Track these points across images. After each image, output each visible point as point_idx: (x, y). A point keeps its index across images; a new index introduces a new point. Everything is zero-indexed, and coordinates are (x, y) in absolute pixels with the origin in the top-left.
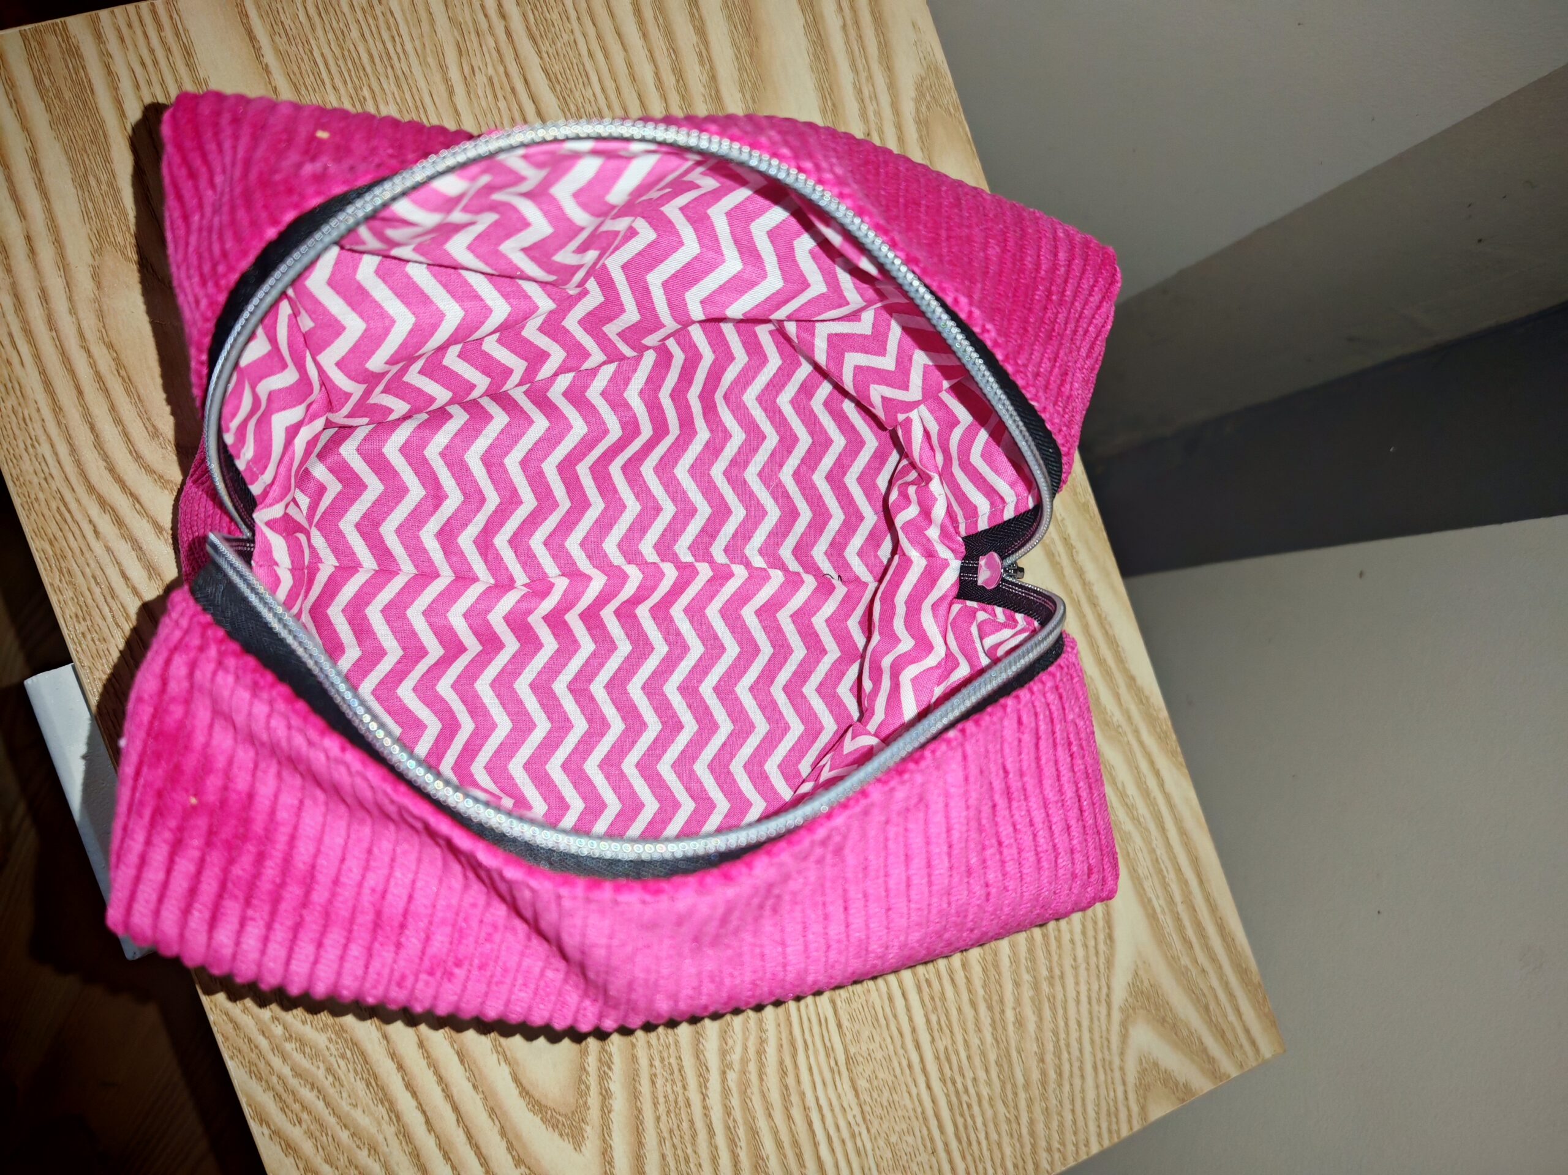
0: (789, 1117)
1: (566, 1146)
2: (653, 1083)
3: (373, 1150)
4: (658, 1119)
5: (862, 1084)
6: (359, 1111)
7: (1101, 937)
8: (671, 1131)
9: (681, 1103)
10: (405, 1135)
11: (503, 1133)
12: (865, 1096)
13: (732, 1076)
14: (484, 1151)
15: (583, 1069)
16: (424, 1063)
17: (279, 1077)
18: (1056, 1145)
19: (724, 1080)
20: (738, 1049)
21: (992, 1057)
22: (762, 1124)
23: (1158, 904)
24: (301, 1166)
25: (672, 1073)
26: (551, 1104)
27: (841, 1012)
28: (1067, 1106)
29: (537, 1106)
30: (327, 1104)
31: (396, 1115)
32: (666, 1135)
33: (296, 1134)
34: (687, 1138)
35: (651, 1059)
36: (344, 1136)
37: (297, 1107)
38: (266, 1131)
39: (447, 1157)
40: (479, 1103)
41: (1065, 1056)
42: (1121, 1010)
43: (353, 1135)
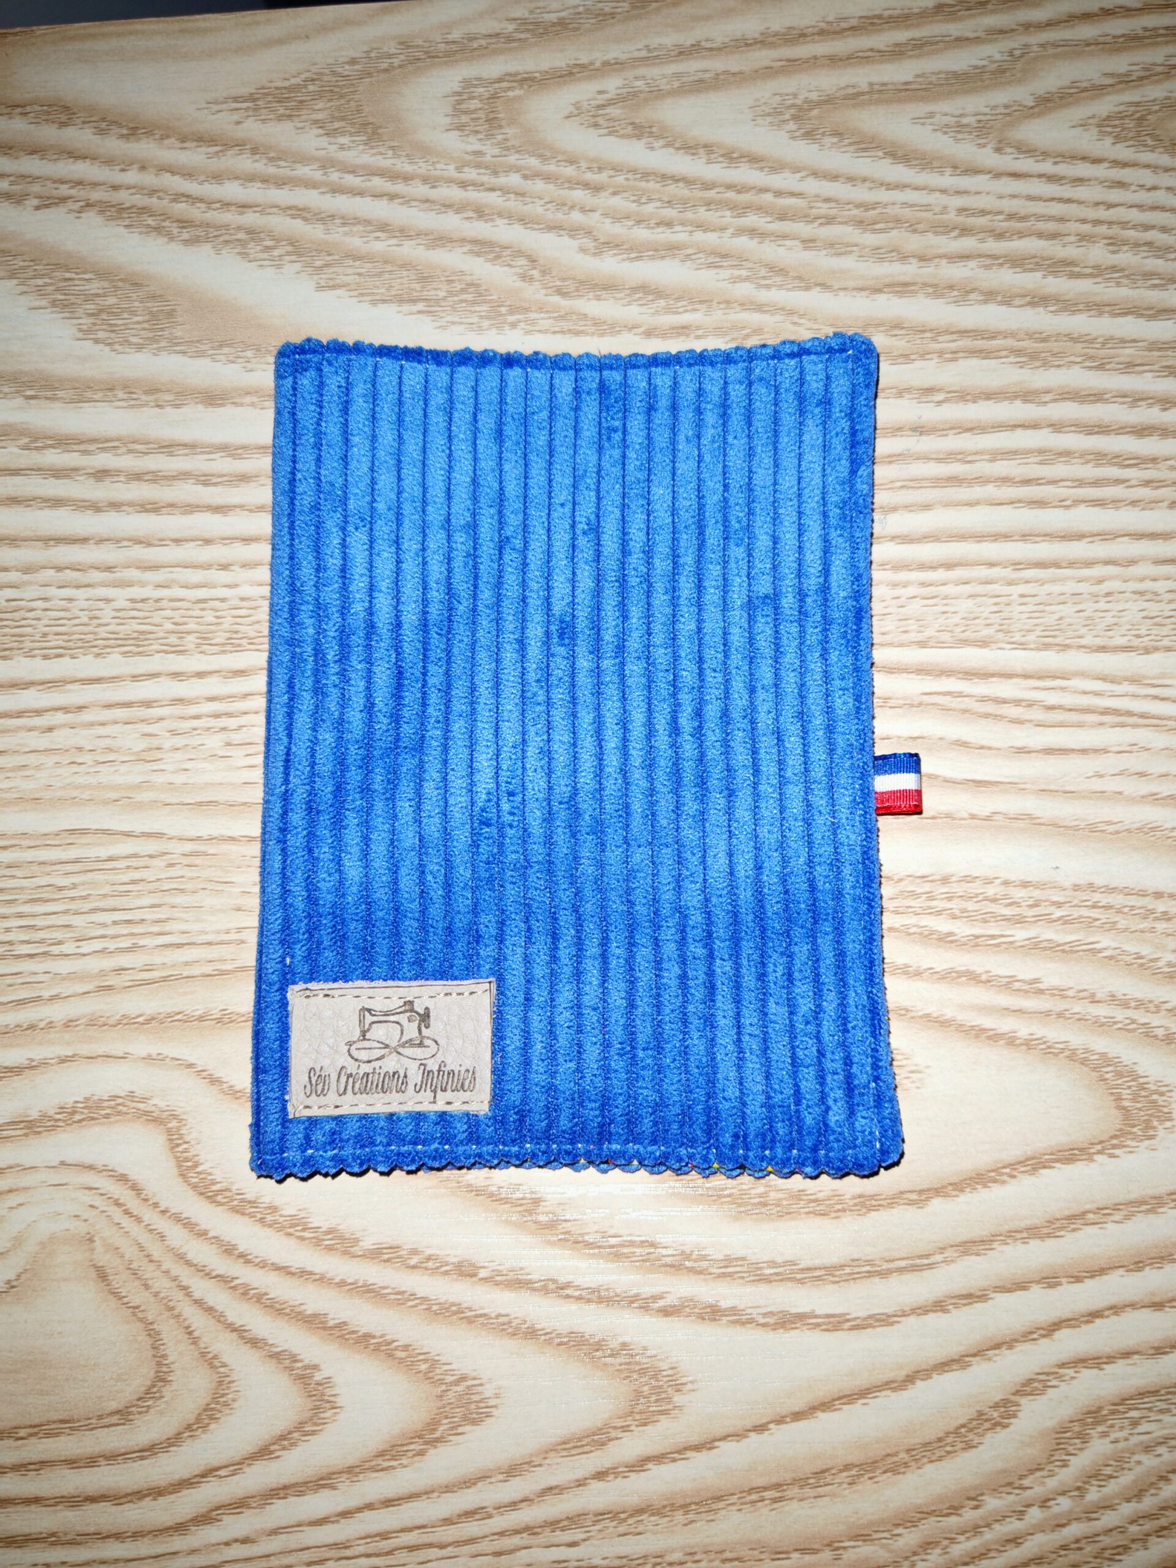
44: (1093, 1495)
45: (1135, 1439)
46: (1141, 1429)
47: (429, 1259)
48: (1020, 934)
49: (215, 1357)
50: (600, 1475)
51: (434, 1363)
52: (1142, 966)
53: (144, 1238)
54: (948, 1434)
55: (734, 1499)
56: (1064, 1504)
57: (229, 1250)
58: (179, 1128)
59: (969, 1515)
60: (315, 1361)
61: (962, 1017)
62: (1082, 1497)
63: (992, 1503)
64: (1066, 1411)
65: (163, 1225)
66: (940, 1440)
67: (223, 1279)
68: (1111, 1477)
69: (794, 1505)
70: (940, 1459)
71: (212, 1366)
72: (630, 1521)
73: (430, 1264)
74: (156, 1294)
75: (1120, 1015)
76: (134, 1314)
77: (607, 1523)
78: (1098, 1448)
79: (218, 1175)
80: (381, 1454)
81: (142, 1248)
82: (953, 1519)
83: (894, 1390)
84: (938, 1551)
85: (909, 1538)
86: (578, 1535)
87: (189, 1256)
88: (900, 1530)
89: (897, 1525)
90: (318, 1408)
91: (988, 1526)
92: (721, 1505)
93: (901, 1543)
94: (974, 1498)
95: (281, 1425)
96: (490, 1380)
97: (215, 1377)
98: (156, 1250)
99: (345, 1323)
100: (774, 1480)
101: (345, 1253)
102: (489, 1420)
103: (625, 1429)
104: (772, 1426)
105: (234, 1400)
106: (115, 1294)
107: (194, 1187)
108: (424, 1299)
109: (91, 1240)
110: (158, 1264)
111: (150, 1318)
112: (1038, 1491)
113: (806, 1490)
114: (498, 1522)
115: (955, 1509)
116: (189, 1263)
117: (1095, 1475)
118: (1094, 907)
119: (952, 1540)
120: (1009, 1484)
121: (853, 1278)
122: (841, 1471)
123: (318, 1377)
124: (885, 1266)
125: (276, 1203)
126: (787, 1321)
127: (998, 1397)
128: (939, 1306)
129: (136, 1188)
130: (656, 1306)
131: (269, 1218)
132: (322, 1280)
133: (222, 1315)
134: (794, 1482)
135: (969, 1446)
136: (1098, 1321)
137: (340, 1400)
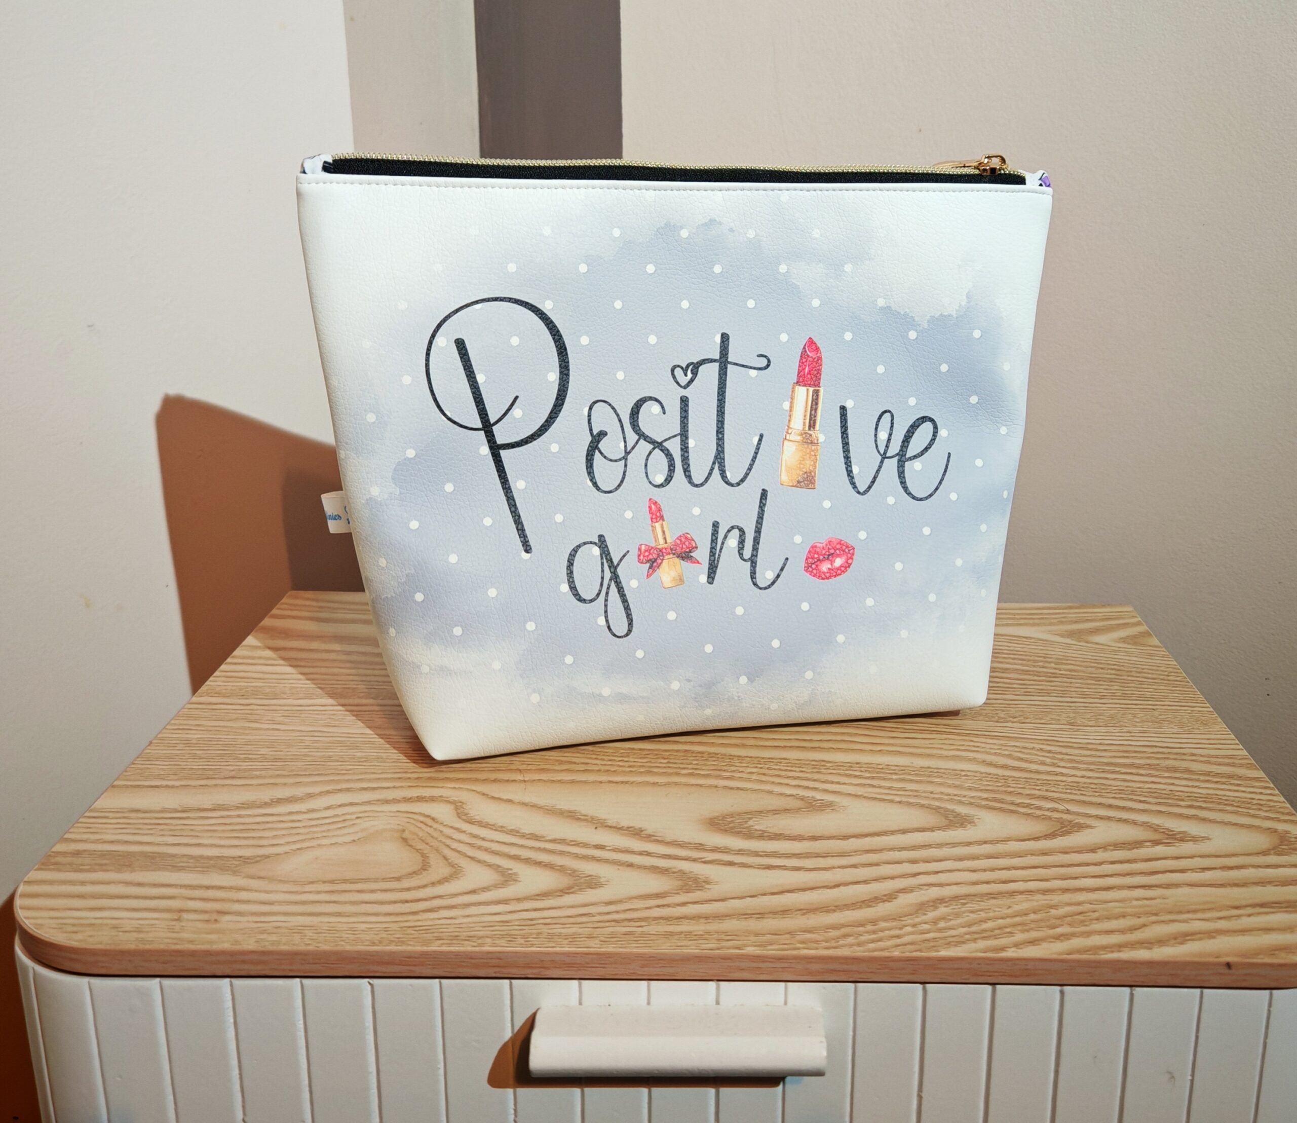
0: (1105, 750)
1: (1089, 830)
2: (1053, 791)
3: (1051, 907)
4: (1082, 794)
5: (1090, 723)
6: (1015, 906)
7: (1025, 640)
8: (1096, 792)
9: (1075, 785)
10: (1045, 892)
11: (1066, 853)
12: (1101, 724)
13: (1062, 764)
14: (1075, 863)
15: (1028, 815)
16: (988, 873)
17: (966, 934)
18: (1166, 673)
19: (1064, 767)
20: (1041, 758)
21: (1093, 682)
22: (1105, 760)
23: (1010, 622)
24: (1054, 940)
25: (1050, 784)
26: (1049, 832)
27: (1032, 722)
28: (1139, 666)
29: (1052, 835)
30: (1002, 918)
31: (1030, 892)
32: (1097, 794)
33: (1019, 937)
34: (1103, 787)
35: (1035, 789)
36: (1032, 916)
37: (997, 932)
38: (1013, 949)
39: (1076, 878)
40: (1034, 857)
41: (1103, 661)
42: (1080, 642)
43: (1035, 912)
44: (942, 924)
45: (963, 909)
46: (967, 906)
47: (581, 843)
48: (894, 777)
49: (456, 864)
50: (658, 906)
51: (575, 871)
52: (956, 787)
53: (431, 831)
54: (858, 902)
55: (736, 917)
56: (927, 927)
57: (475, 836)
58: (461, 806)
59: (870, 927)
60: (510, 867)
61: (865, 795)
62: (936, 925)
63: (883, 925)
64: (925, 898)
65: (441, 828)
66: (853, 904)
67: (469, 844)
68: (951, 920)
69: (769, 920)
70: (853, 910)
71: (453, 866)
72: (676, 921)
73: (581, 845)
74: (431, 846)
75: (946, 797)
76: (417, 851)
77: (661, 921)
78: (942, 910)
79: (476, 817)
80: (538, 895)
81: (429, 834)
82: (861, 929)
83: (828, 888)
84: (852, 938)
85: (834, 933)
86: (643, 924)
87: (454, 837)
88: (831, 930)
89: (827, 929)
90: (507, 881)
91: (881, 931)
92: (728, 918)
93: (830, 934)
94: (874, 922)
95: (485, 885)
96: (605, 877)
97: (454, 870)
98: (435, 834)
99: (530, 858)
100: (758, 912)
101: (537, 840)
102: (602, 888)
103: (678, 893)
104: (759, 896)
105: (462, 877)
106: (411, 846)
107: (463, 820)
108: (574, 854)
109: (404, 831)
110: (436, 839)
111: (425, 852)
112: (910, 922)
113: (776, 916)
114: (598, 918)
115: (862, 925)
116: (452, 839)
117: (943, 918)
118: (931, 772)
119: (861, 935)
120: (895, 919)
121: (808, 857)
122: (796, 911)
123: (510, 872)
124: (825, 855)
125: (505, 825)
126: (770, 867)
127: (886, 893)
128: (854, 866)
129: (433, 819)
130: (700, 860)
131: (499, 829)
132: (522, 846)
133: (465, 853)
134: (770, 913)
135: (870, 906)
136: (940, 874)
137: (519, 880)
